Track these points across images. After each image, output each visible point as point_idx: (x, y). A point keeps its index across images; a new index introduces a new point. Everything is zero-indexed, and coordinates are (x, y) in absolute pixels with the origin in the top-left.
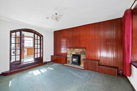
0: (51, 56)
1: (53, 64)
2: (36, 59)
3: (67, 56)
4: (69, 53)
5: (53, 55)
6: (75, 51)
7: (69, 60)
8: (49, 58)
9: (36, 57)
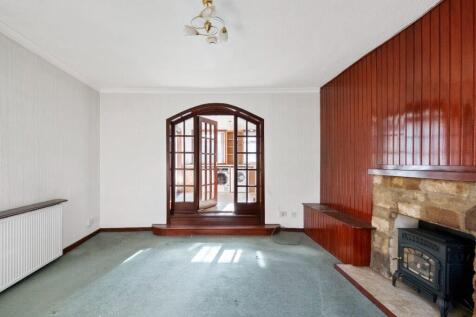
0: (307, 207)
1: (299, 243)
2: (242, 209)
3: (374, 224)
4: (381, 204)
5: (318, 201)
6: (421, 198)
7: (385, 250)
8: (294, 214)
9: (242, 199)
